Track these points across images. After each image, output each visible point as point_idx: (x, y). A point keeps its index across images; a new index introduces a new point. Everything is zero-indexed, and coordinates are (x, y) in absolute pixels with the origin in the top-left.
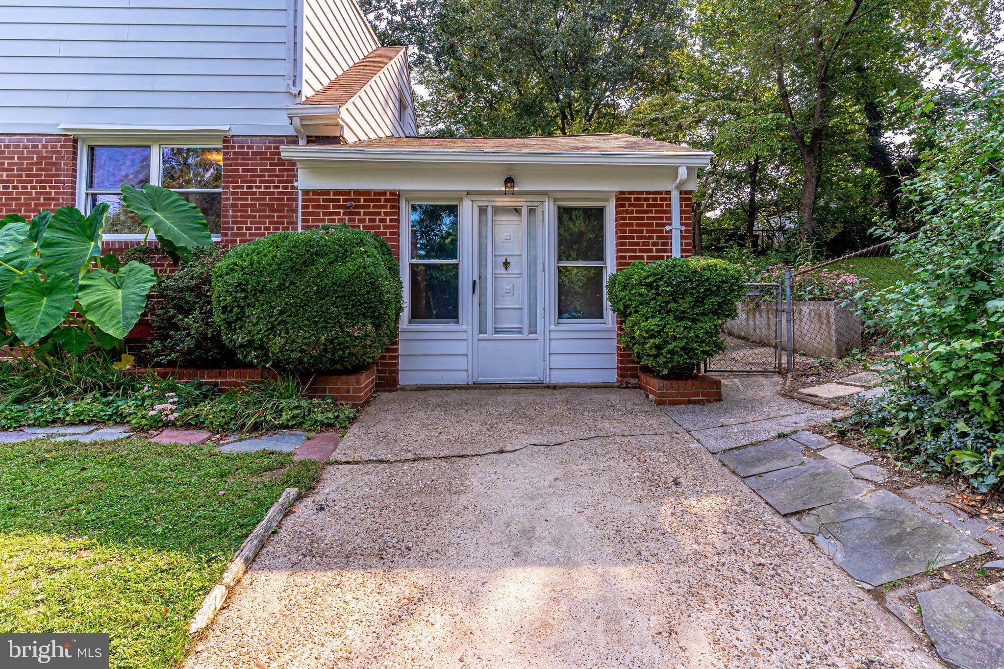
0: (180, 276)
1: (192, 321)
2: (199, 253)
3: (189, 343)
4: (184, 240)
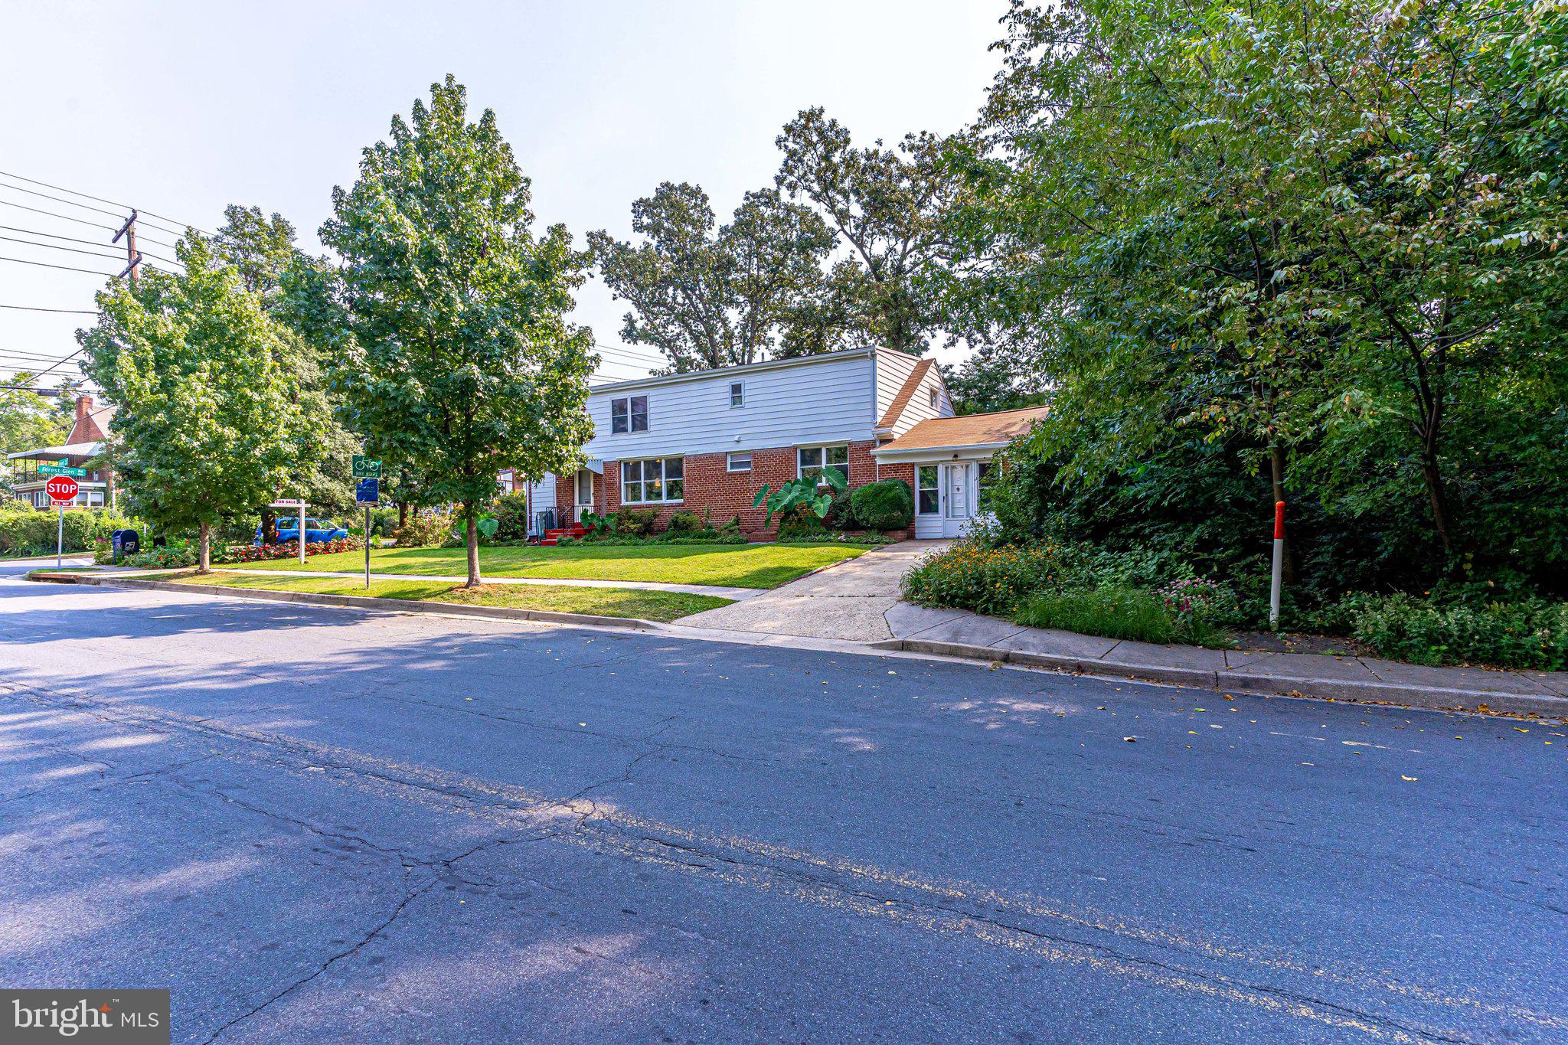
1: (845, 514)
3: (845, 521)
4: (839, 486)
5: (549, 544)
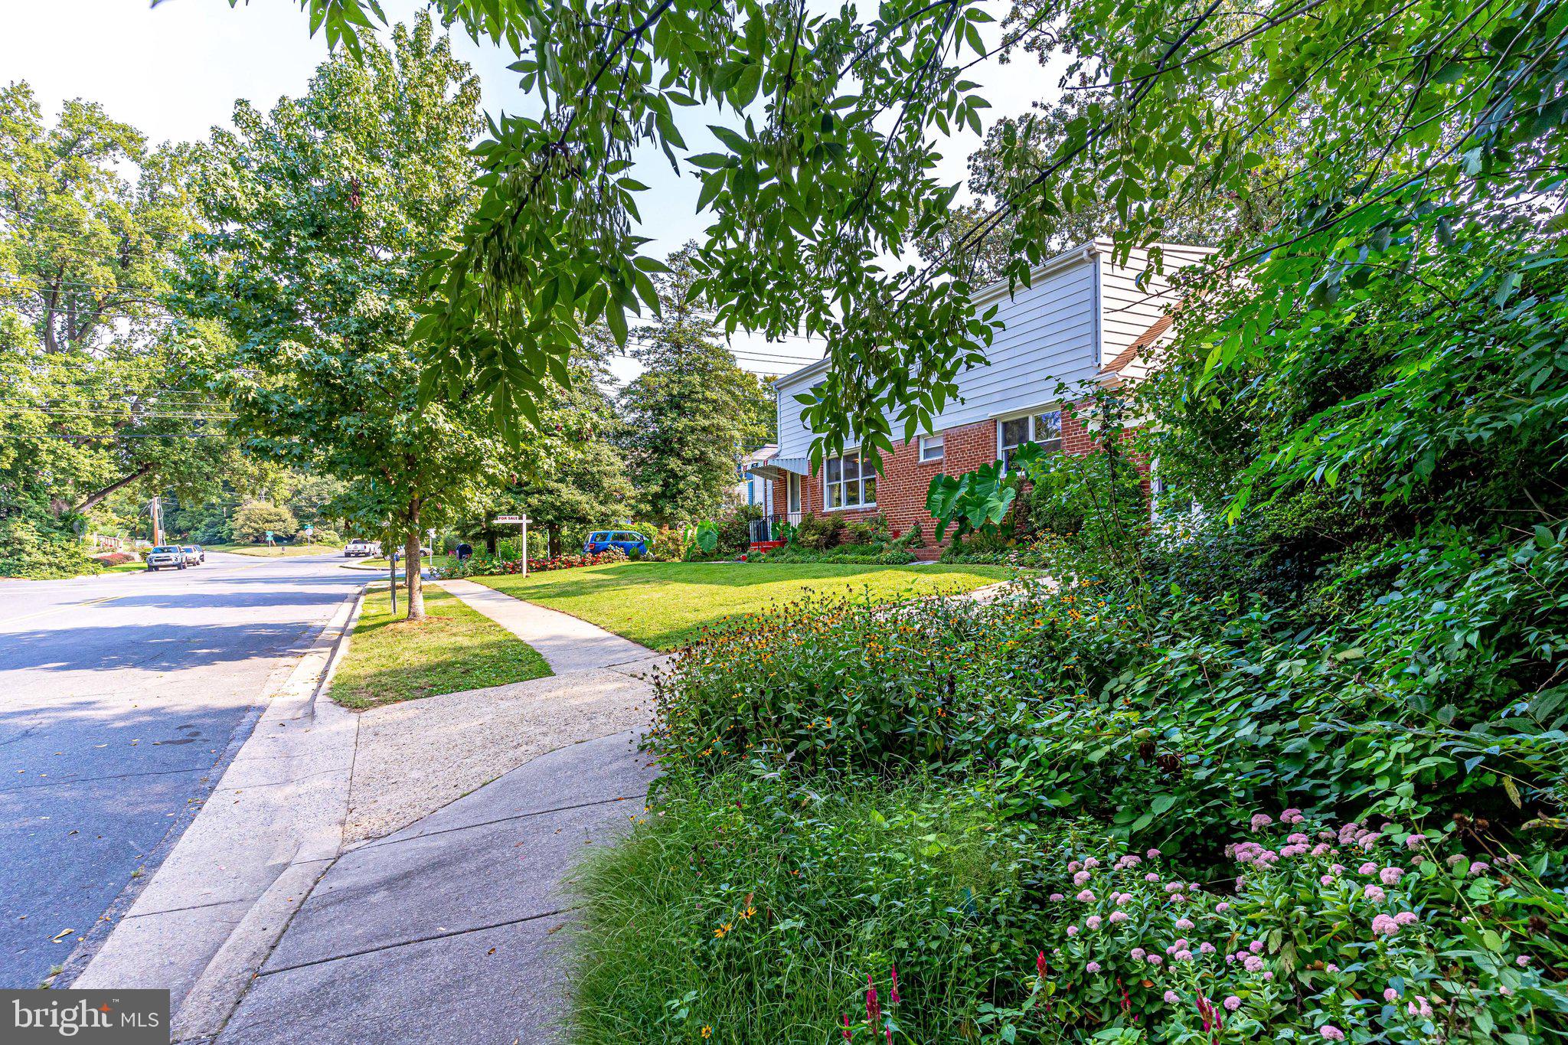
5: (744, 558)
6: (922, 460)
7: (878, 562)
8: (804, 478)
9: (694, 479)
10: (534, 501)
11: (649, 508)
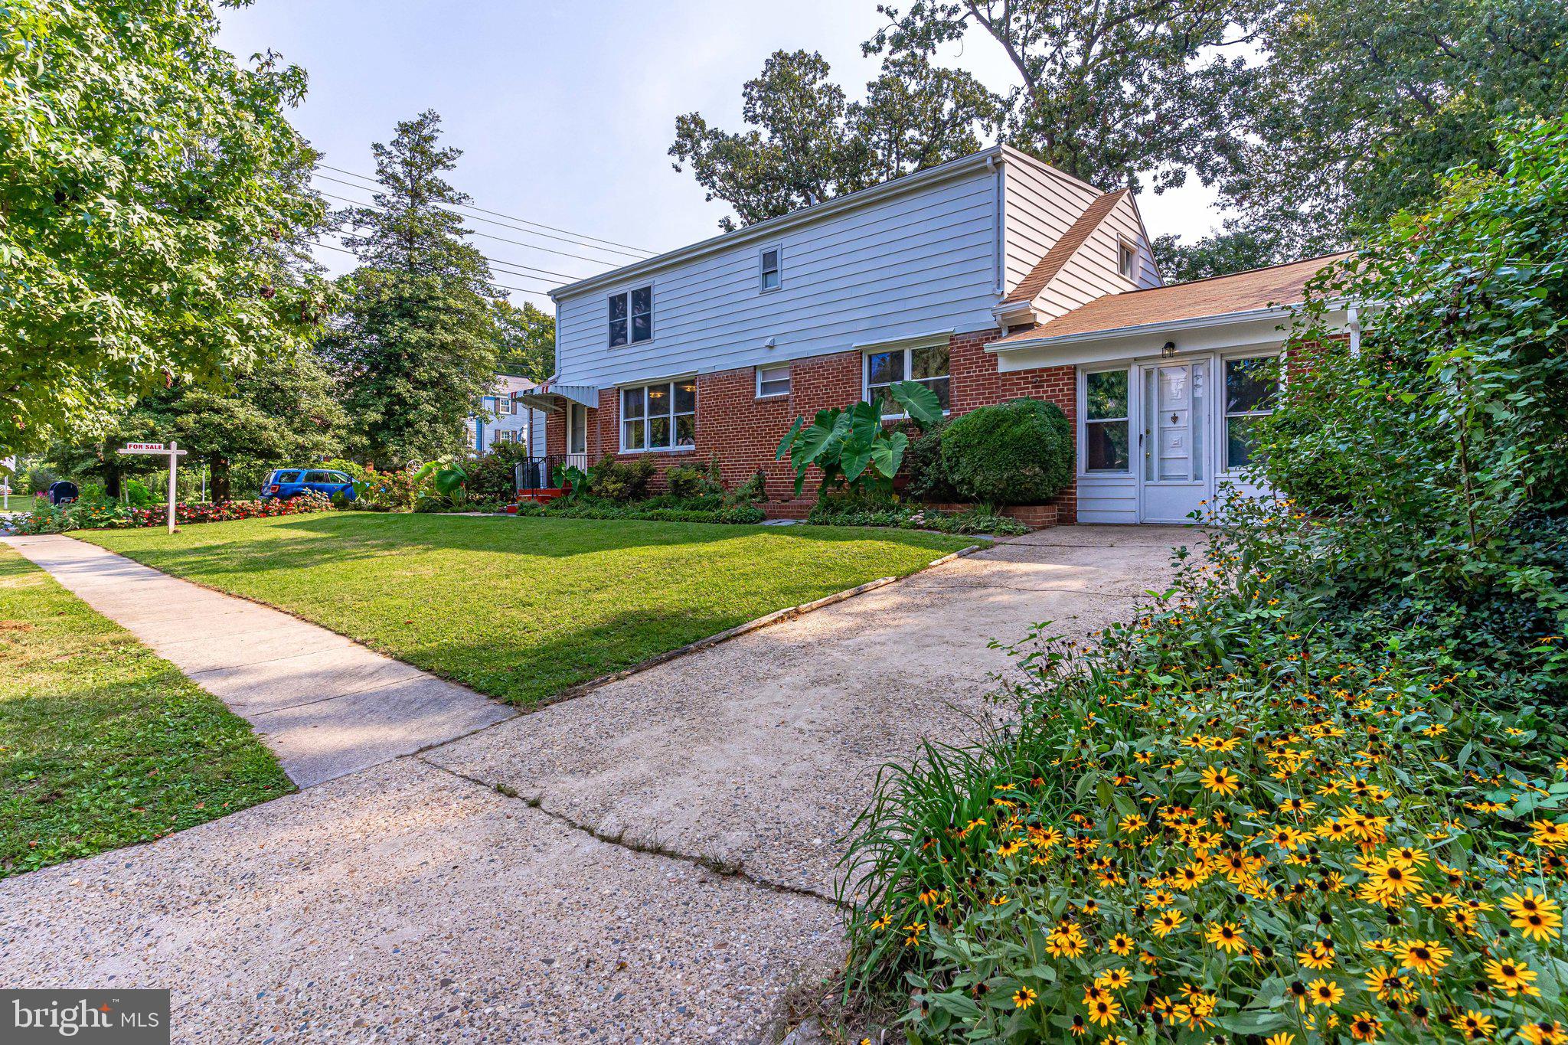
0: (924, 441)
2: (935, 425)
3: (930, 484)
4: (926, 417)
5: (512, 510)
6: (759, 395)
7: (718, 520)
8: (591, 411)
9: (429, 408)
10: (189, 420)
11: (366, 441)
